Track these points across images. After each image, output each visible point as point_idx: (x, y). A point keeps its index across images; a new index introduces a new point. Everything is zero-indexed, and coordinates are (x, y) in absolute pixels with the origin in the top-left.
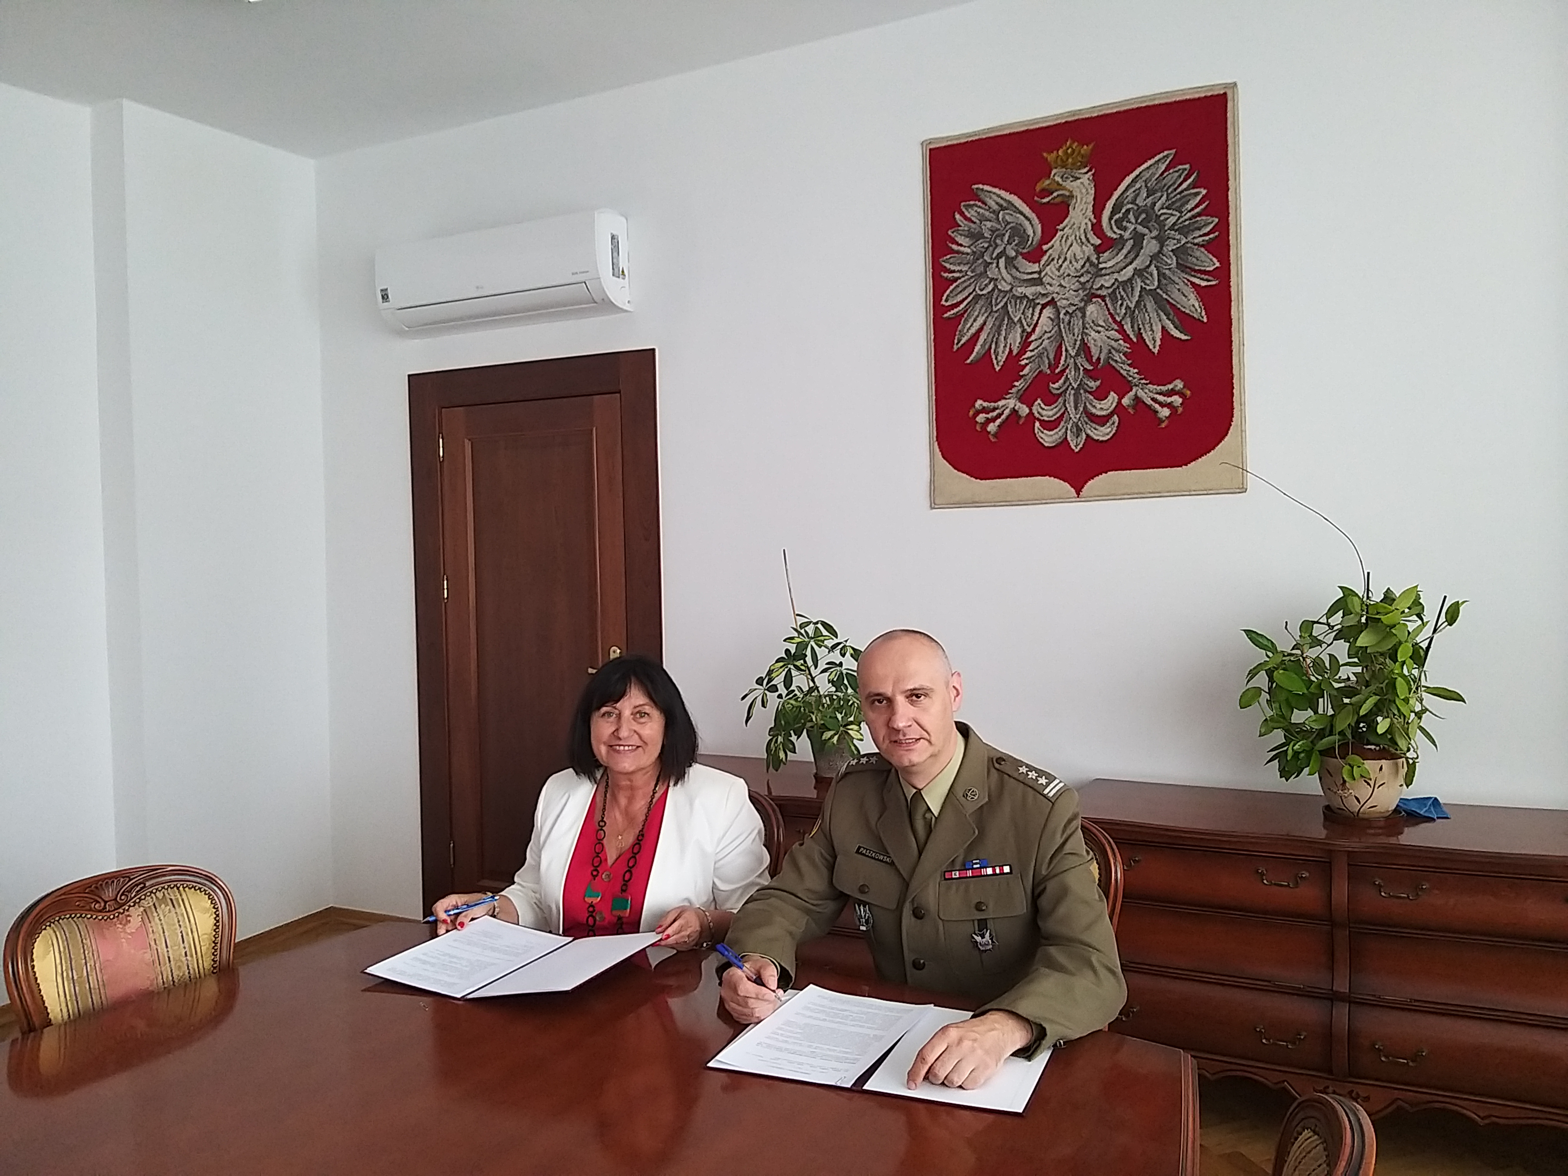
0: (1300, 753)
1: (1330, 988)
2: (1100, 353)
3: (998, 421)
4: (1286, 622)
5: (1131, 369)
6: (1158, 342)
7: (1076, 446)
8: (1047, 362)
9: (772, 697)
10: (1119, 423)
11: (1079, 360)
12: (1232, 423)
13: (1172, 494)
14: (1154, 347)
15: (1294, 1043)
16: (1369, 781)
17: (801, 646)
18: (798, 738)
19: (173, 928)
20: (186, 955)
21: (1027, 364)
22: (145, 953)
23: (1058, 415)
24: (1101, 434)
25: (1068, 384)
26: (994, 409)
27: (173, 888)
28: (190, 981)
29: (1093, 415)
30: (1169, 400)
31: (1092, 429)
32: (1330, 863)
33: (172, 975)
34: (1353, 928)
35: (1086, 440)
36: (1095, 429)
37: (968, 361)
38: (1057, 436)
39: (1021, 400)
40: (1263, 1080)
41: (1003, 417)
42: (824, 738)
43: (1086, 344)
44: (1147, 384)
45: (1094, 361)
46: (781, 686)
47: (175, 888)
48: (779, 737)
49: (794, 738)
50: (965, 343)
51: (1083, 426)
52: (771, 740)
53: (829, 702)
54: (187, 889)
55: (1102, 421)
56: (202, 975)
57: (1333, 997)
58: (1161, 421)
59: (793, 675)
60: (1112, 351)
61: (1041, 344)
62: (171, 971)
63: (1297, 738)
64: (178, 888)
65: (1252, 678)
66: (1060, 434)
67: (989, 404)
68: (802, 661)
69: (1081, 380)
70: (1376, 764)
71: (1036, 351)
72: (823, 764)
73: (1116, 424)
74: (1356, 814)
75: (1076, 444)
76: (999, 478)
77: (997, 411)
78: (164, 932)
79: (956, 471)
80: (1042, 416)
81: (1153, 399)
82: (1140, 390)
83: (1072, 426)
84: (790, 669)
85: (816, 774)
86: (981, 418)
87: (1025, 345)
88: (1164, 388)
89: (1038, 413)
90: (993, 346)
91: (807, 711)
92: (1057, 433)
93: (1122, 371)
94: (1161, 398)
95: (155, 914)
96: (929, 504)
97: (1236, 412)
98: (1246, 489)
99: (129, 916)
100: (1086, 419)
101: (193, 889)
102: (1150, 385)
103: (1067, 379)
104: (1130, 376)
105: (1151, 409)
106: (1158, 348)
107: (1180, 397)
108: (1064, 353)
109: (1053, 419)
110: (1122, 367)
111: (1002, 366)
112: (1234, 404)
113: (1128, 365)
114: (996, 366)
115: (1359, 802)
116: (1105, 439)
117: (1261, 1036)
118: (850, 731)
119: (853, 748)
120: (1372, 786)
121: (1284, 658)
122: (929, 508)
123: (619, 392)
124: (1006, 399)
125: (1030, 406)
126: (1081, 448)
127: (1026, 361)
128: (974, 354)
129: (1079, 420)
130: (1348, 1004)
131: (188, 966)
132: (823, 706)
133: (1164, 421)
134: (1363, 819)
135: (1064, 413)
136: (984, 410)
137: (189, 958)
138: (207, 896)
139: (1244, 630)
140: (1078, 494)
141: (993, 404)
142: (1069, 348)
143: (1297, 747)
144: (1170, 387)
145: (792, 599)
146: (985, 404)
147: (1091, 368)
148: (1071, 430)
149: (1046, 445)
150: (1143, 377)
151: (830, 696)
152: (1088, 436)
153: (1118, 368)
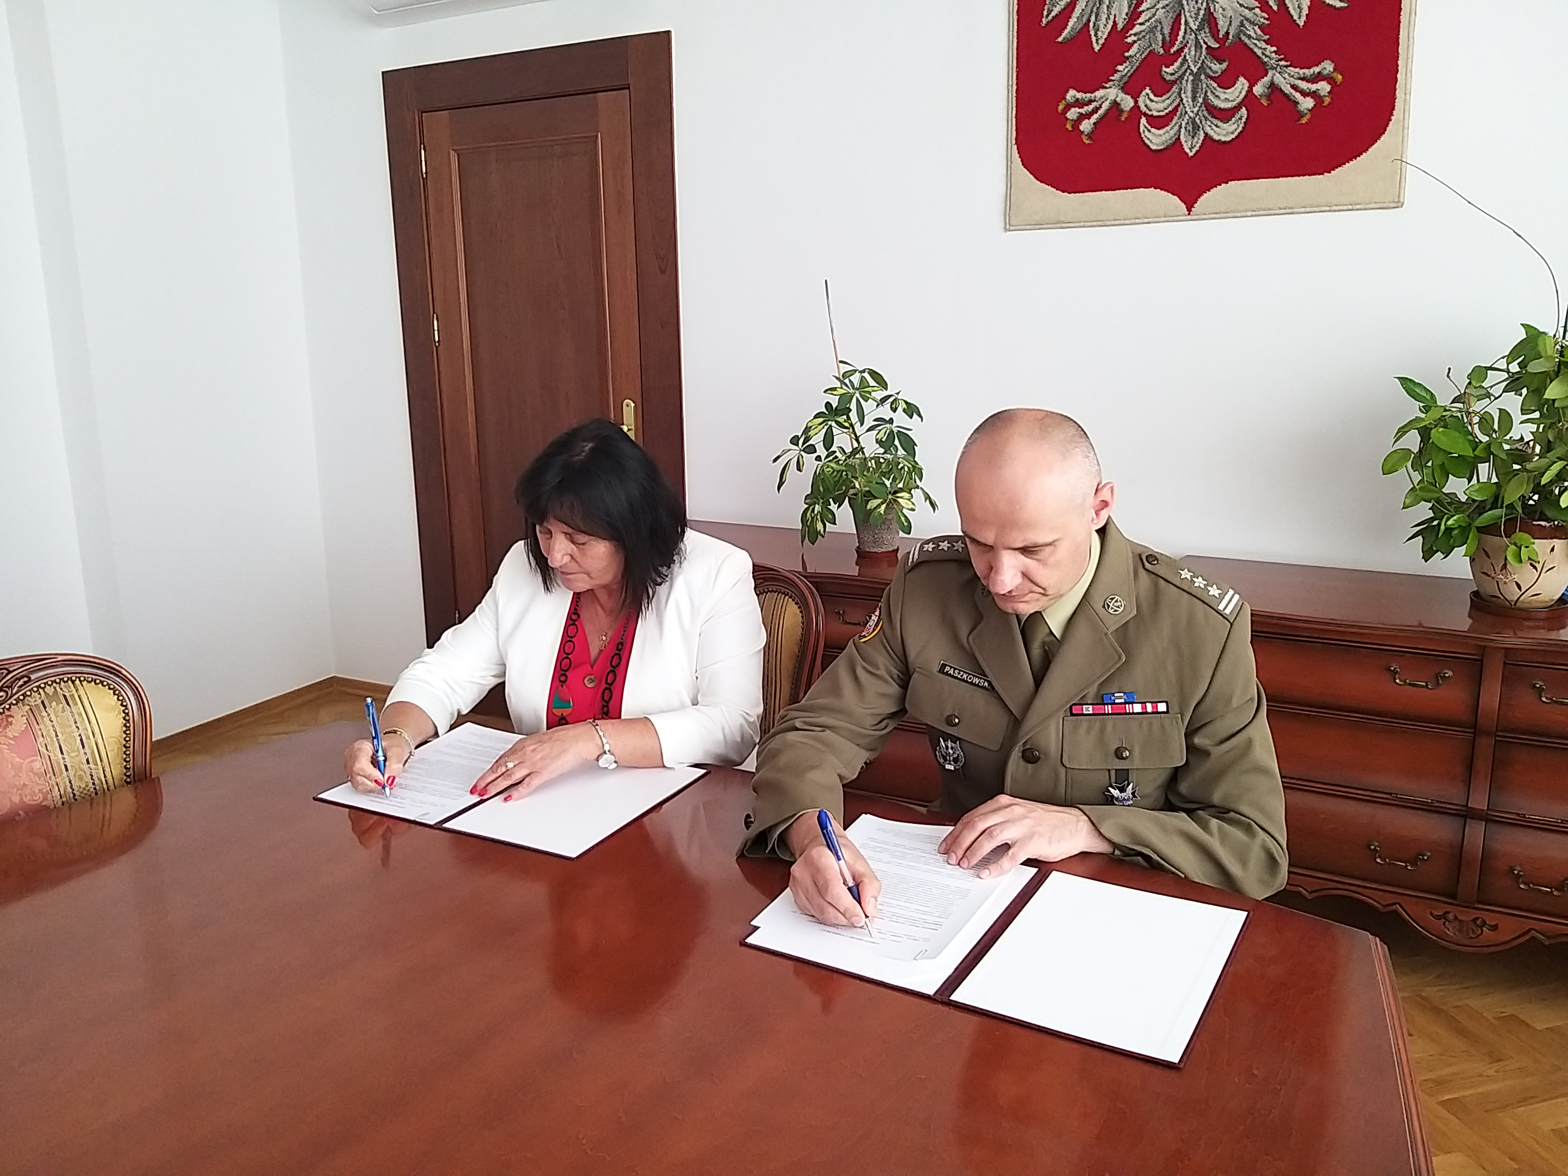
0: (1453, 529)
1: (1465, 803)
2: (1230, 25)
3: (1096, 116)
4: (1449, 369)
5: (1268, 47)
6: (1305, 11)
7: (1191, 150)
8: (1160, 38)
9: (809, 459)
10: (1247, 119)
11: (1202, 36)
12: (1393, 118)
13: (1307, 210)
14: (1300, 18)
15: (1413, 864)
16: (1537, 565)
17: (845, 399)
18: (839, 507)
19: (68, 730)
20: (88, 763)
21: (1135, 42)
22: (33, 761)
23: (1170, 109)
24: (1224, 132)
25: (1186, 66)
26: (1091, 101)
27: (67, 682)
28: (96, 794)
29: (1215, 108)
30: (1314, 87)
31: (1214, 127)
32: (1482, 661)
33: (71, 787)
34: (1499, 736)
35: (1203, 140)
36: (1216, 126)
37: (1060, 39)
38: (1167, 136)
39: (1125, 89)
40: (1371, 901)
41: (1101, 112)
42: (869, 507)
43: (1212, 14)
44: (1287, 66)
45: (1221, 36)
46: (820, 447)
47: (70, 682)
48: (817, 506)
49: (833, 507)
50: (1057, 15)
51: (1201, 122)
52: (806, 510)
53: (874, 466)
54: (85, 683)
55: (1225, 115)
56: (112, 787)
57: (1466, 814)
58: (1301, 115)
59: (834, 434)
60: (1245, 22)
61: (1154, 15)
62: (70, 782)
63: (1449, 511)
64: (73, 682)
65: (1401, 436)
66: (1172, 132)
67: (1084, 95)
68: (845, 417)
69: (1203, 61)
70: (1548, 543)
71: (1148, 24)
72: (867, 537)
73: (1244, 120)
74: (1513, 604)
75: (1191, 146)
76: (1092, 191)
77: (1094, 105)
78: (57, 736)
79: (1038, 182)
80: (1150, 110)
81: (1293, 87)
82: (1277, 74)
83: (1187, 123)
84: (831, 426)
85: (858, 547)
86: (1073, 114)
87: (1133, 16)
88: (1308, 72)
89: (1146, 106)
90: (1093, 19)
91: (850, 476)
92: (1168, 132)
93: (1256, 50)
94: (1304, 85)
95: (44, 714)
96: (1003, 225)
97: (1399, 103)
98: (1403, 204)
99: (10, 716)
100: (1205, 113)
101: (93, 683)
102: (1290, 68)
103: (1185, 60)
104: (1266, 56)
105: (1290, 100)
106: (1304, 18)
107: (1329, 83)
108: (1183, 27)
109: (1161, 114)
110: (1256, 44)
111: (1103, 44)
112: (1397, 92)
113: (1264, 41)
114: (1095, 44)
115: (1520, 588)
116: (1228, 139)
117: (1375, 855)
118: (899, 500)
119: (903, 519)
120: (1539, 570)
121: (1444, 414)
122: (1003, 230)
123: (629, 88)
124: (1106, 88)
125: (1135, 98)
126: (1197, 152)
127: (1133, 38)
128: (1069, 28)
129: (1197, 114)
130: (1484, 823)
131: (92, 776)
132: (868, 471)
133: (1306, 114)
134: (1520, 609)
135: (1179, 105)
136: (1078, 104)
137: (91, 765)
138: (112, 692)
139: (1398, 378)
140: (1189, 210)
141: (1088, 95)
142: (1190, 20)
143: (1449, 523)
144: (1317, 70)
145: (834, 342)
146: (1079, 95)
147: (1217, 45)
148: (1186, 128)
149: (1153, 147)
150: (1282, 56)
151: (876, 459)
152: (1206, 134)
153: (1252, 46)
